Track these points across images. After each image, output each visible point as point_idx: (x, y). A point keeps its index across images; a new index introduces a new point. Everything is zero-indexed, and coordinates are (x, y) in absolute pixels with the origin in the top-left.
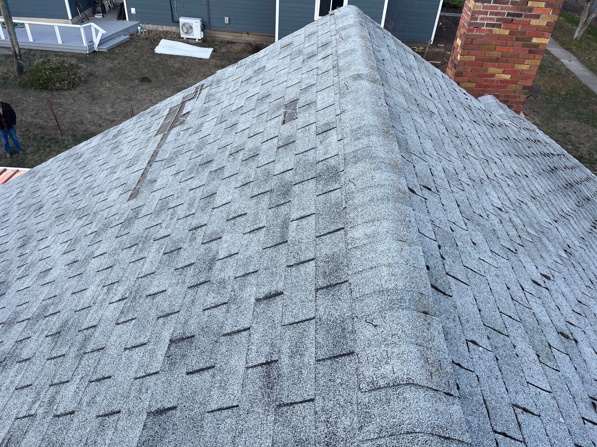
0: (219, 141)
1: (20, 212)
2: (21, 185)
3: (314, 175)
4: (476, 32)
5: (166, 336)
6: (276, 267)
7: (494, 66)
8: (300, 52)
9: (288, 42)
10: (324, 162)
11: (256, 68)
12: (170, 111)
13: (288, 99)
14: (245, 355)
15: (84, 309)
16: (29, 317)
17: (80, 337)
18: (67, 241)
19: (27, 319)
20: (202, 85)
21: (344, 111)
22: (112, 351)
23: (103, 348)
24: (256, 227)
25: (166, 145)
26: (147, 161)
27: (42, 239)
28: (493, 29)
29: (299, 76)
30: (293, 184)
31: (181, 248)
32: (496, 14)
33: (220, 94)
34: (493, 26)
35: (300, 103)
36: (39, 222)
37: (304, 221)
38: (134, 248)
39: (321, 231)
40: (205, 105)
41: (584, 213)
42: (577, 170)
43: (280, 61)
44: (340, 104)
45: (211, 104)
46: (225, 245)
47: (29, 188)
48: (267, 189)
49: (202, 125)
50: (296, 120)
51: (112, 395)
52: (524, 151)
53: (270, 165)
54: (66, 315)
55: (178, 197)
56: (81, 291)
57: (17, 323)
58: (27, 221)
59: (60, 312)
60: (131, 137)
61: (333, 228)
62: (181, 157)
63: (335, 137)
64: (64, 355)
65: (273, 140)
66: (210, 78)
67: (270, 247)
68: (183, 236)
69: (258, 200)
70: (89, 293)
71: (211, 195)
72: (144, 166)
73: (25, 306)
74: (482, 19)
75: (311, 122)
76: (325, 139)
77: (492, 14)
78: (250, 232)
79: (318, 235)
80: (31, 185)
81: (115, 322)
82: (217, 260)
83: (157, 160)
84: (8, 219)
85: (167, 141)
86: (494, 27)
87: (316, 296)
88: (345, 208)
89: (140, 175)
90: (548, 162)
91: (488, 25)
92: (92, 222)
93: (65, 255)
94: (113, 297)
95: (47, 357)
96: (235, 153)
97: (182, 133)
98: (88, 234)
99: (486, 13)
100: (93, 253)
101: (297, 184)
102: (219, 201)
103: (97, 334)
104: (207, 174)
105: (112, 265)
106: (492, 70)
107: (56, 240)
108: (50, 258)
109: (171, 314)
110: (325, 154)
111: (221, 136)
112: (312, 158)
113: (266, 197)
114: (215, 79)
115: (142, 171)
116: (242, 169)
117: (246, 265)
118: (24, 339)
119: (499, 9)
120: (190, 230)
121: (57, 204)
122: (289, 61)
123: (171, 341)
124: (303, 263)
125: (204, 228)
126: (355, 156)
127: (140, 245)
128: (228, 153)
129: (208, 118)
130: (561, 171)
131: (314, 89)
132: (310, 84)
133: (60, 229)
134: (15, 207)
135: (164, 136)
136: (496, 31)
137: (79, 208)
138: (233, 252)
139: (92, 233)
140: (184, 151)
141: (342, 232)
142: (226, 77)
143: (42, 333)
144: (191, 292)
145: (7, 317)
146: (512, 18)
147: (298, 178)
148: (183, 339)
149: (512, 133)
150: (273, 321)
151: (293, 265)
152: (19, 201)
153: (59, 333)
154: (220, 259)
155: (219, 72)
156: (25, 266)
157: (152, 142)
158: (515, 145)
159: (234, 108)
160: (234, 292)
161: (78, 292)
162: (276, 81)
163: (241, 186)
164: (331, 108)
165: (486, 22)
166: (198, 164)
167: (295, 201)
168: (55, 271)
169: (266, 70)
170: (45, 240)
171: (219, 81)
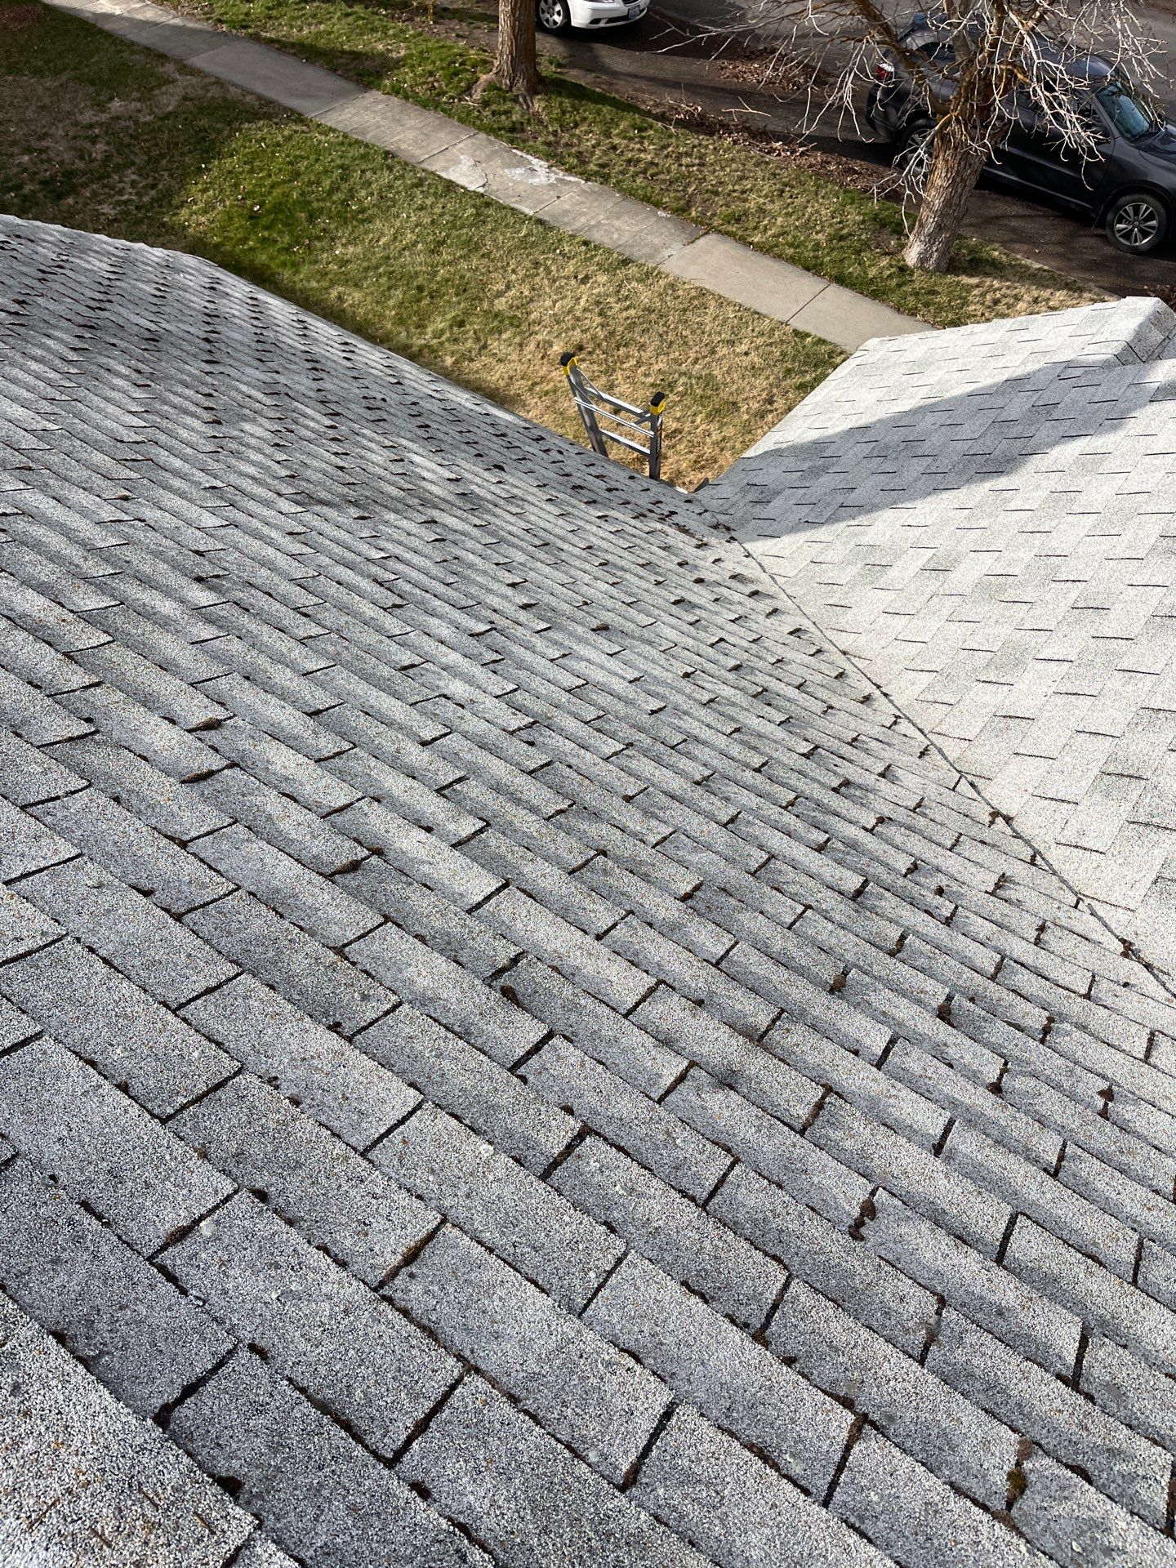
41: (168, 396)
42: (77, 261)
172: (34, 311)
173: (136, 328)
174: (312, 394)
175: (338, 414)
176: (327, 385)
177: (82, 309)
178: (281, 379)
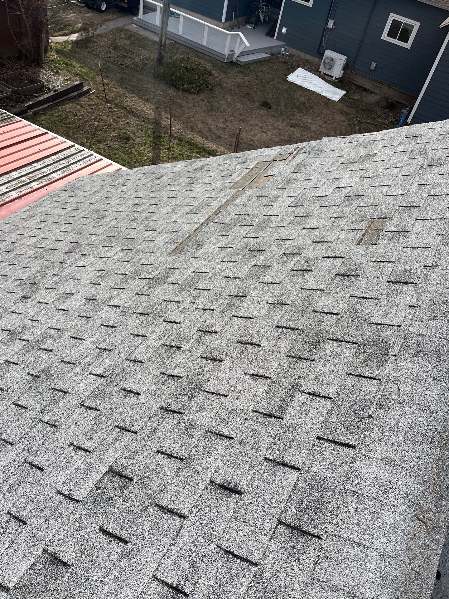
0: (283, 229)
1: (87, 212)
2: (102, 184)
3: (358, 339)
5: (110, 459)
6: (253, 448)
8: (423, 153)
9: (416, 133)
10: (379, 327)
11: (365, 151)
12: (257, 164)
13: (380, 211)
14: (161, 554)
15: (69, 363)
16: (30, 339)
17: (48, 397)
18: (100, 270)
19: (27, 341)
20: (301, 148)
21: (436, 266)
22: (62, 437)
23: (56, 426)
24: (261, 372)
25: (232, 207)
26: (207, 216)
27: (85, 255)
29: (407, 186)
30: (328, 337)
31: (180, 348)
33: (313, 168)
35: (391, 225)
36: (94, 233)
37: (315, 403)
38: (144, 317)
39: (327, 431)
40: (292, 175)
43: (396, 155)
44: (438, 252)
45: (300, 176)
46: (220, 375)
47: (106, 191)
48: (297, 326)
49: (276, 198)
50: (375, 246)
51: (32, 495)
53: (317, 292)
54: (54, 360)
55: (211, 278)
56: (79, 339)
57: (19, 339)
58: (86, 226)
59: (52, 351)
60: (209, 178)
61: (342, 438)
62: (238, 229)
63: (409, 298)
64: (26, 408)
65: (337, 259)
66: (313, 143)
67: (262, 413)
68: (190, 333)
69: (281, 334)
70: (82, 346)
71: (241, 296)
72: (202, 222)
73: (34, 323)
75: (391, 260)
76: (396, 292)
78: (252, 375)
79: (321, 435)
80: (109, 189)
81: (81, 401)
82: (203, 391)
83: (216, 221)
84: (75, 215)
85: (235, 202)
87: (274, 532)
88: (371, 416)
89: (194, 229)
92: (129, 261)
93: (91, 286)
94: (96, 367)
95: (15, 400)
96: (290, 254)
97: (254, 198)
98: (119, 273)
100: (111, 298)
101: (333, 340)
102: (244, 309)
103: (61, 404)
104: (250, 266)
105: (116, 325)
107: (94, 263)
108: (78, 281)
109: (129, 431)
110: (385, 316)
111: (287, 223)
112: (367, 312)
113: (291, 336)
114: (317, 148)
115: (197, 226)
116: (287, 281)
117: (225, 420)
118: (13, 363)
120: (199, 330)
121: (116, 221)
122: (405, 159)
123: (111, 470)
124: (285, 465)
125: (213, 335)
126: (418, 343)
127: (150, 318)
128: (283, 250)
129: (287, 193)
131: (416, 213)
132: (414, 204)
133: (103, 252)
134: (86, 206)
135: (236, 193)
137: (129, 237)
138: (222, 391)
139: (123, 274)
140: (245, 223)
141: (350, 451)
142: (329, 149)
143: (27, 366)
144: (160, 415)
145: (16, 326)
147: (337, 333)
148: (121, 475)
150: (213, 528)
151: (271, 460)
152: (92, 200)
153: (38, 377)
154: (206, 392)
155: (325, 139)
156: (59, 276)
157: (223, 194)
159: (318, 193)
160: (196, 451)
161: (77, 338)
162: (377, 180)
163: (274, 304)
164: (423, 252)
166: (249, 247)
167: (319, 365)
168: (74, 299)
169: (375, 160)
170: (86, 256)
171: (319, 151)
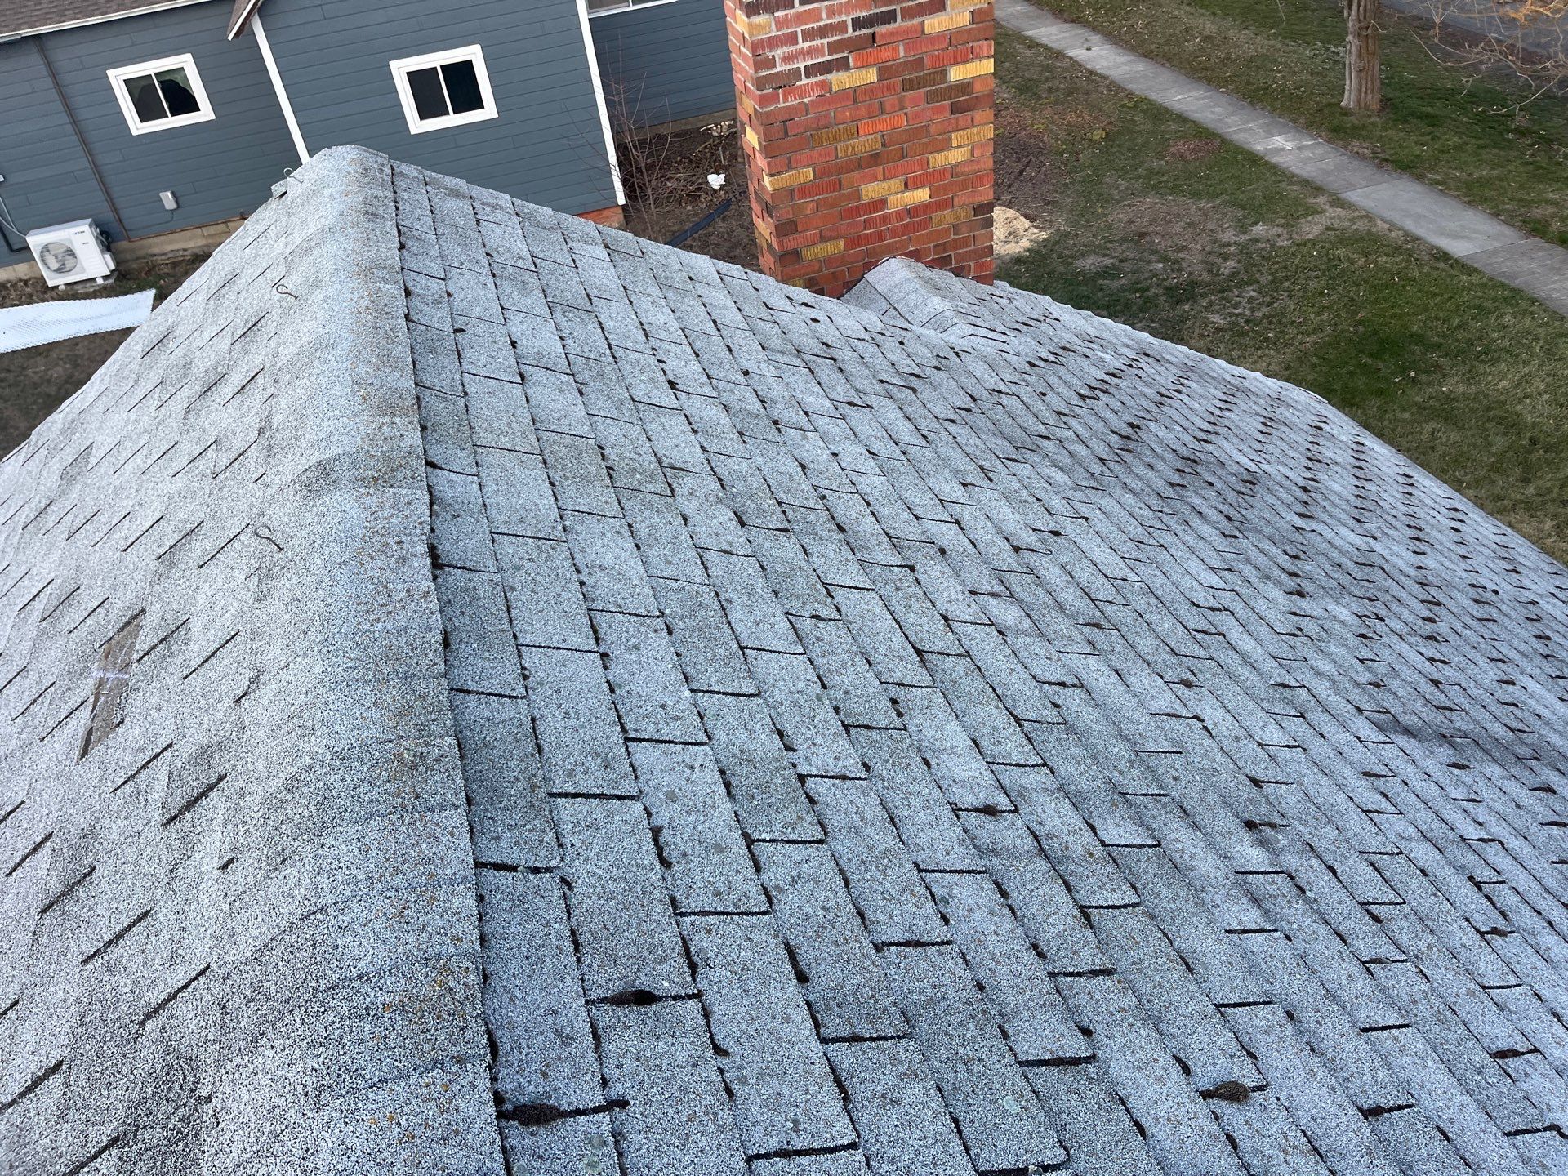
4: (786, 100)
7: (874, 179)
8: (187, 368)
11: (69, 454)
13: (117, 610)
21: (257, 679)
28: (829, 77)
29: (166, 487)
32: (822, 32)
34: (826, 68)
35: (148, 631)
41: (1254, 553)
42: (1194, 386)
43: (133, 415)
50: (120, 730)
52: (1030, 422)
63: (218, 844)
65: (39, 854)
74: (786, 59)
75: (161, 744)
76: (186, 850)
77: (809, 35)
86: (830, 72)
90: (1109, 415)
91: (810, 71)
99: (792, 39)
106: (871, 190)
119: (824, 16)
122: (153, 413)
130: (1152, 426)
131: (196, 550)
132: (188, 527)
136: (840, 80)
146: (871, 31)
149: (979, 368)
158: (1000, 415)
162: (104, 518)
164: (226, 658)
165: (802, 66)
172: (1145, 437)
173: (1236, 467)
174: (1412, 572)
175: (1439, 604)
176: (1428, 561)
177: (1188, 439)
178: (1377, 546)
